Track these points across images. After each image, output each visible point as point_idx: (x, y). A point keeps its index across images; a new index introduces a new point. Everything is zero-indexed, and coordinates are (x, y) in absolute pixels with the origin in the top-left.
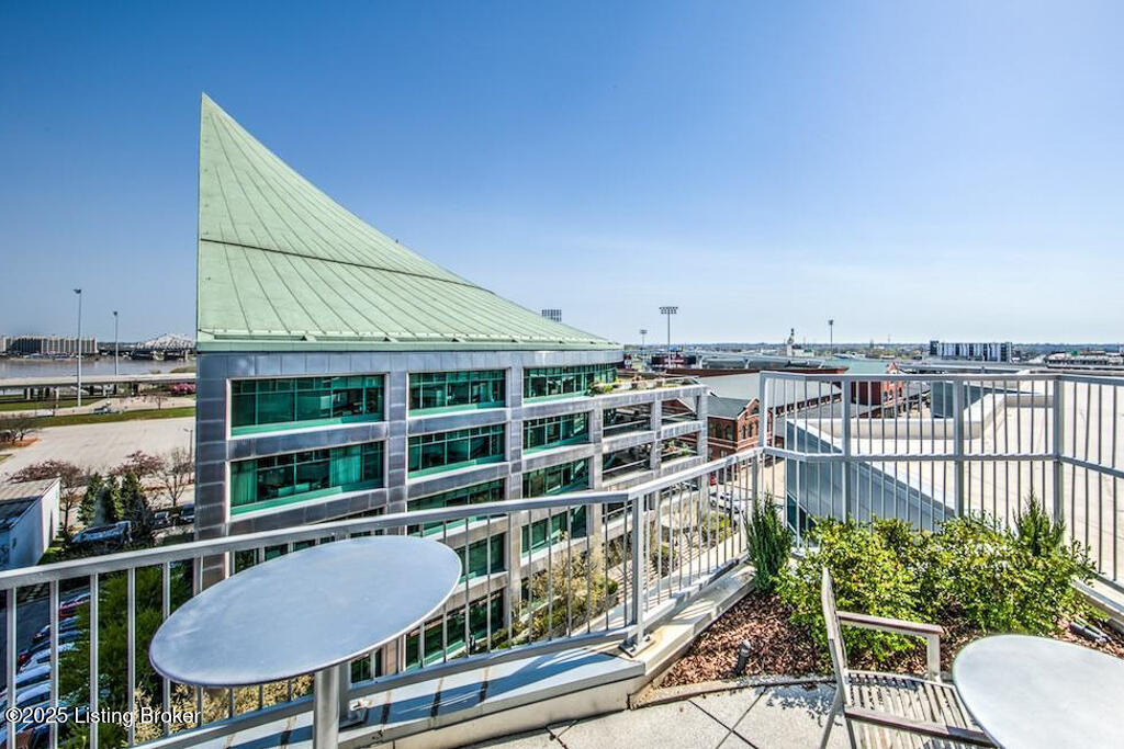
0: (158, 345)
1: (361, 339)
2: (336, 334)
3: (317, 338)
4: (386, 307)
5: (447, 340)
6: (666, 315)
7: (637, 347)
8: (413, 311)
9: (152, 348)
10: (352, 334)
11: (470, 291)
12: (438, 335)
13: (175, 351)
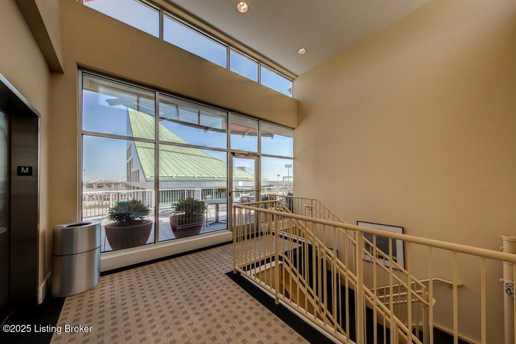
0: (95, 181)
1: (187, 177)
2: (180, 176)
3: (176, 177)
4: (192, 167)
5: (211, 177)
6: (287, 168)
7: (276, 182)
8: (201, 169)
9: (93, 183)
10: (185, 176)
11: (215, 161)
12: (208, 176)
13: (101, 184)
